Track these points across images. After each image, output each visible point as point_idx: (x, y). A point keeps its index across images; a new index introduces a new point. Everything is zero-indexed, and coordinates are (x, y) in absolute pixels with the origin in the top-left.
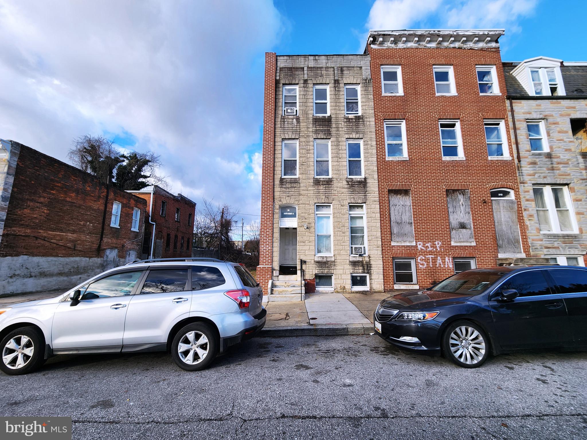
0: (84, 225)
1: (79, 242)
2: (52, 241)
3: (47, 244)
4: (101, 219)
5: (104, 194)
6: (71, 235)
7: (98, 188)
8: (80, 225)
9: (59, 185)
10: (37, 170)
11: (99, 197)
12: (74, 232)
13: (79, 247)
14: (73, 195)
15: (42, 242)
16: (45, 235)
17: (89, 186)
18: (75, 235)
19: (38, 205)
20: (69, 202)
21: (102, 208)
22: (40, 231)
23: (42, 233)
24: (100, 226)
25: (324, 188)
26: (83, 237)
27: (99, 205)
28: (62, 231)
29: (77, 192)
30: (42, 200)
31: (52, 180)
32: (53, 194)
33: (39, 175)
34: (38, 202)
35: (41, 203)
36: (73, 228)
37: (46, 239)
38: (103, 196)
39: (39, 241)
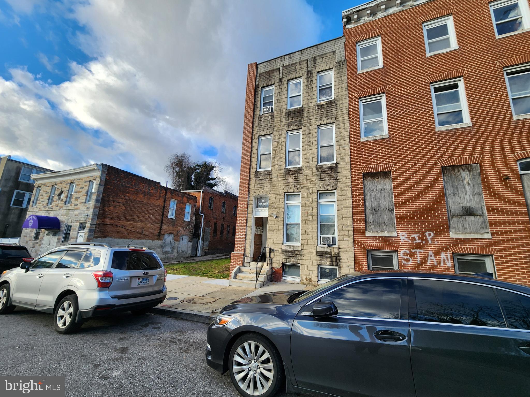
0: (149, 217)
1: (145, 229)
2: (127, 228)
3: (124, 230)
4: (161, 212)
5: (164, 194)
6: (139, 224)
7: (159, 190)
8: (146, 217)
9: (132, 190)
10: (118, 181)
11: (160, 197)
12: (142, 221)
13: (145, 233)
14: (142, 196)
15: (121, 229)
16: (123, 224)
17: (153, 189)
18: (142, 224)
19: (118, 204)
20: (139, 201)
21: (162, 204)
22: (119, 221)
23: (121, 223)
24: (160, 217)
25: (294, 178)
26: (148, 226)
27: (160, 203)
28: (133, 221)
29: (144, 194)
30: (121, 200)
31: (128, 187)
32: (128, 196)
33: (119, 184)
34: (118, 202)
35: (120, 203)
36: (141, 219)
37: (123, 227)
38: (163, 196)
39: (119, 228)
